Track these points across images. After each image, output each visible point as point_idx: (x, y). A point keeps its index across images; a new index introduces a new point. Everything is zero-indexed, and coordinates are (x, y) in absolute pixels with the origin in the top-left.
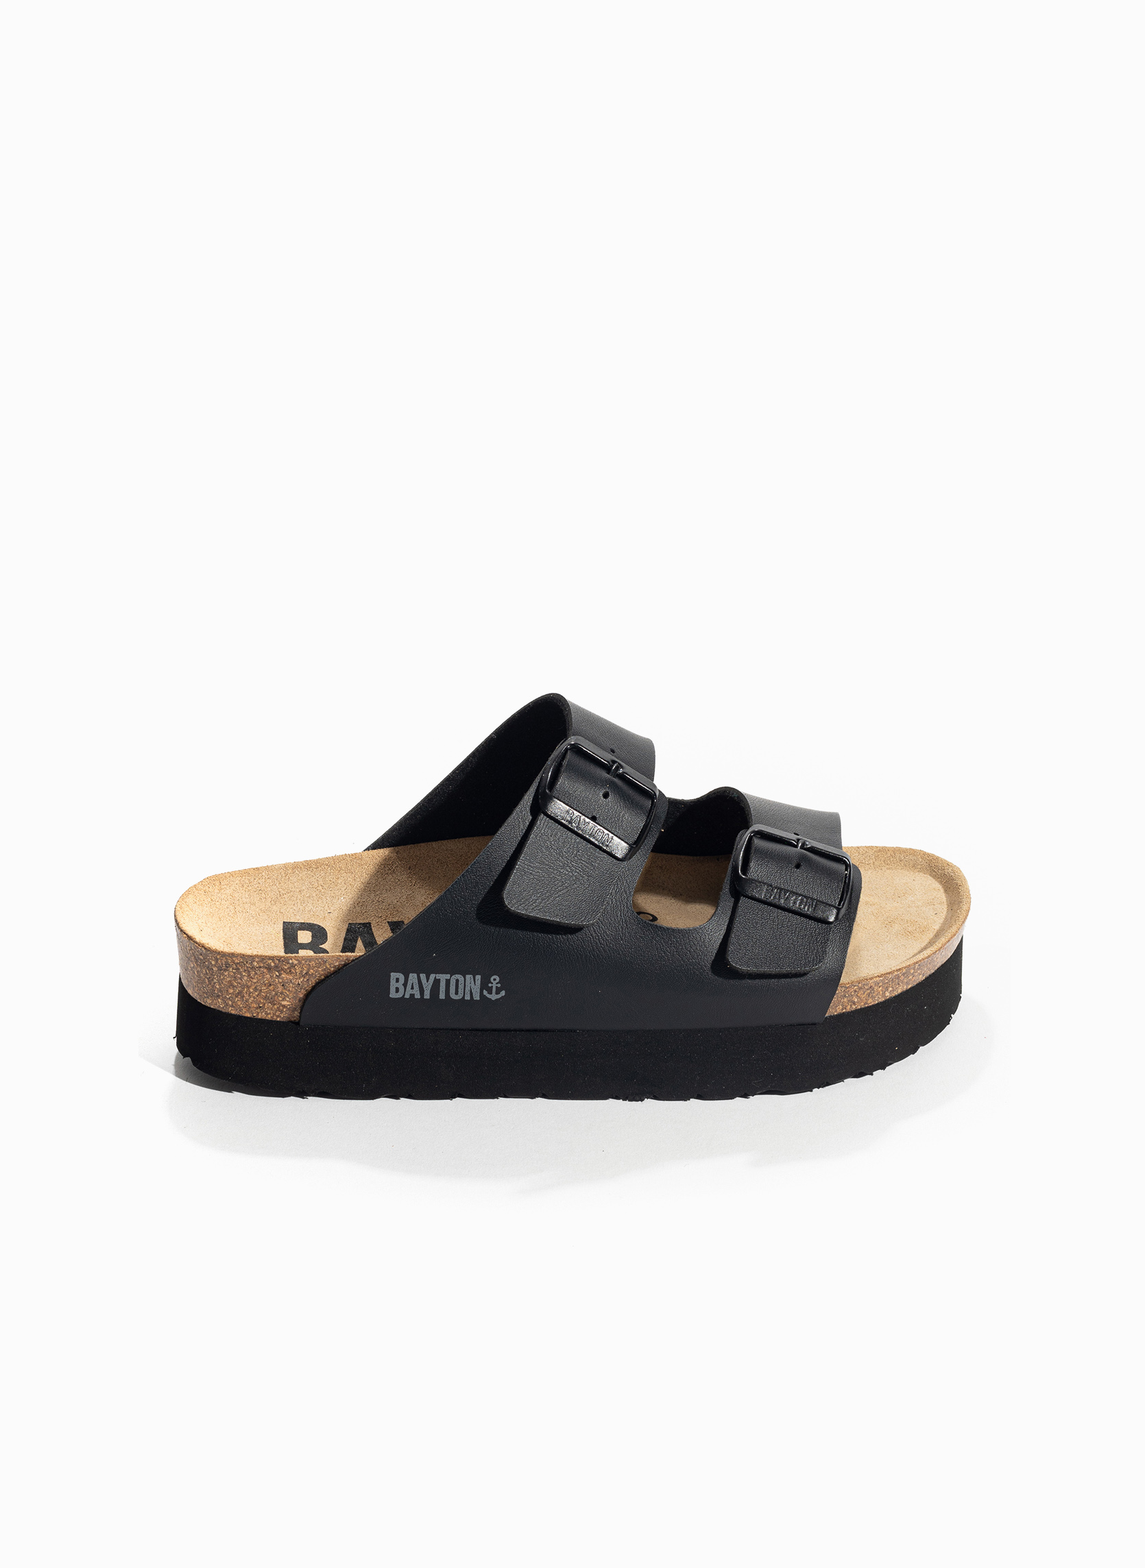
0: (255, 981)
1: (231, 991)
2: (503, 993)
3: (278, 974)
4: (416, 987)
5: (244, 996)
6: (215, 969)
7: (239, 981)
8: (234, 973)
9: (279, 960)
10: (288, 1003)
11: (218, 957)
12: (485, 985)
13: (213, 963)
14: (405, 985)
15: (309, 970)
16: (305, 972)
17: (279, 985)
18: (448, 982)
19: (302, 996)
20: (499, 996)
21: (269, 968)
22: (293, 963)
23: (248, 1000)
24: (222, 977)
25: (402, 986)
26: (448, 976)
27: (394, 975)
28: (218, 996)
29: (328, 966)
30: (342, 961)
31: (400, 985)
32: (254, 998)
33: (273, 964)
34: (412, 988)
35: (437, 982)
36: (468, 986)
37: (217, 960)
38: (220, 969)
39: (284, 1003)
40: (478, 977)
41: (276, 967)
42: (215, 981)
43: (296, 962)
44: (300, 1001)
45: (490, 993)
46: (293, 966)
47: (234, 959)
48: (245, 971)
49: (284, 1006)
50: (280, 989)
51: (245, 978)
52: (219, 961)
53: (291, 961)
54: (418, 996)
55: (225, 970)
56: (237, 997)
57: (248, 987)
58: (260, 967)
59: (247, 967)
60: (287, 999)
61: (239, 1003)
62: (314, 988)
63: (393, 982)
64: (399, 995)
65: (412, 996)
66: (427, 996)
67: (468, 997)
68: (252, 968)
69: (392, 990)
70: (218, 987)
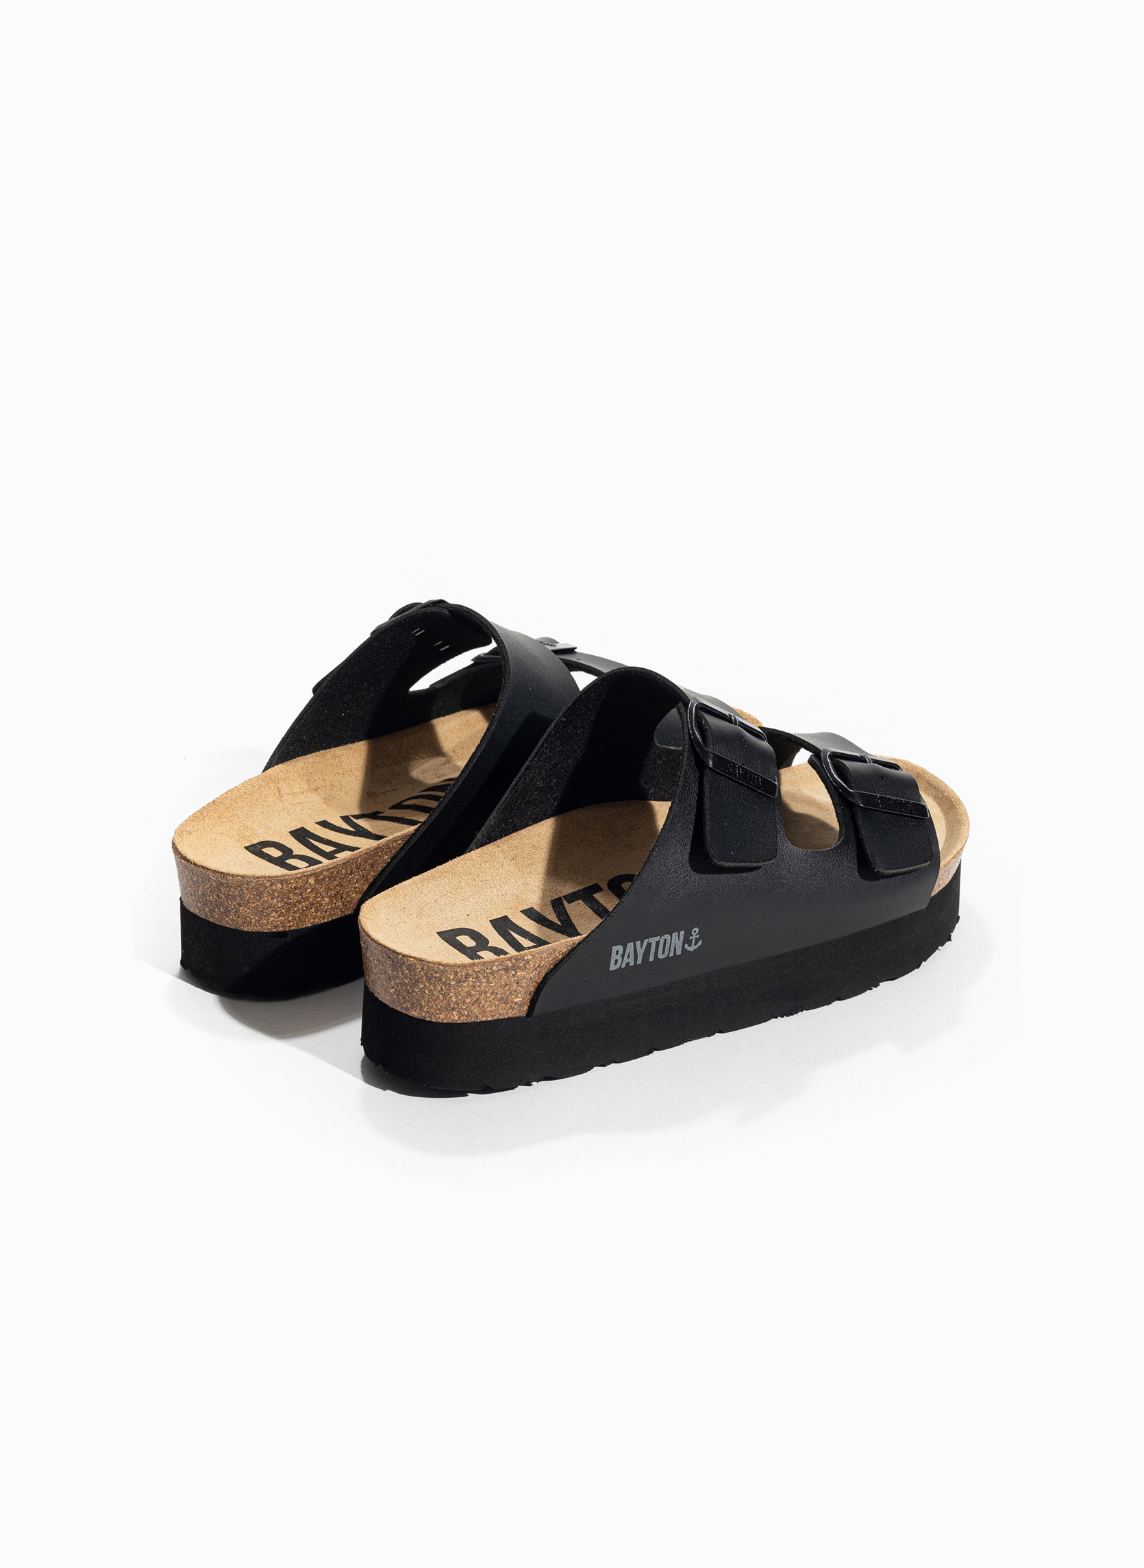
0: (493, 985)
1: (468, 1001)
2: (700, 943)
3: (514, 973)
4: (632, 956)
5: (480, 1003)
6: (453, 983)
7: (478, 988)
8: (474, 982)
9: (516, 959)
10: (521, 999)
11: (458, 970)
12: (687, 940)
13: (452, 977)
14: (623, 956)
15: (541, 962)
16: (537, 965)
17: (514, 984)
18: (658, 943)
19: (532, 989)
20: (697, 946)
21: (507, 970)
22: (528, 959)
23: (484, 1005)
24: (460, 989)
25: (621, 957)
26: (657, 938)
27: (615, 948)
28: (453, 1009)
29: (557, 955)
30: (569, 946)
31: (619, 957)
32: (490, 1002)
33: (510, 965)
34: (628, 957)
35: (649, 945)
36: (672, 944)
37: (456, 974)
38: (459, 981)
39: (516, 1000)
40: (682, 933)
41: (513, 966)
42: (451, 994)
43: (530, 957)
44: (530, 994)
45: (690, 945)
46: (528, 962)
47: (475, 968)
48: (485, 977)
49: (516, 1003)
50: (515, 985)
51: (484, 984)
52: (459, 974)
53: (526, 958)
54: (632, 964)
55: (464, 981)
56: (473, 1005)
57: (486, 993)
58: (499, 970)
59: (487, 973)
60: (520, 995)
61: (475, 1010)
62: (546, 978)
63: (613, 954)
64: (617, 967)
65: (628, 964)
66: (639, 962)
67: (672, 955)
68: (491, 973)
69: (613, 962)
70: (454, 1000)
